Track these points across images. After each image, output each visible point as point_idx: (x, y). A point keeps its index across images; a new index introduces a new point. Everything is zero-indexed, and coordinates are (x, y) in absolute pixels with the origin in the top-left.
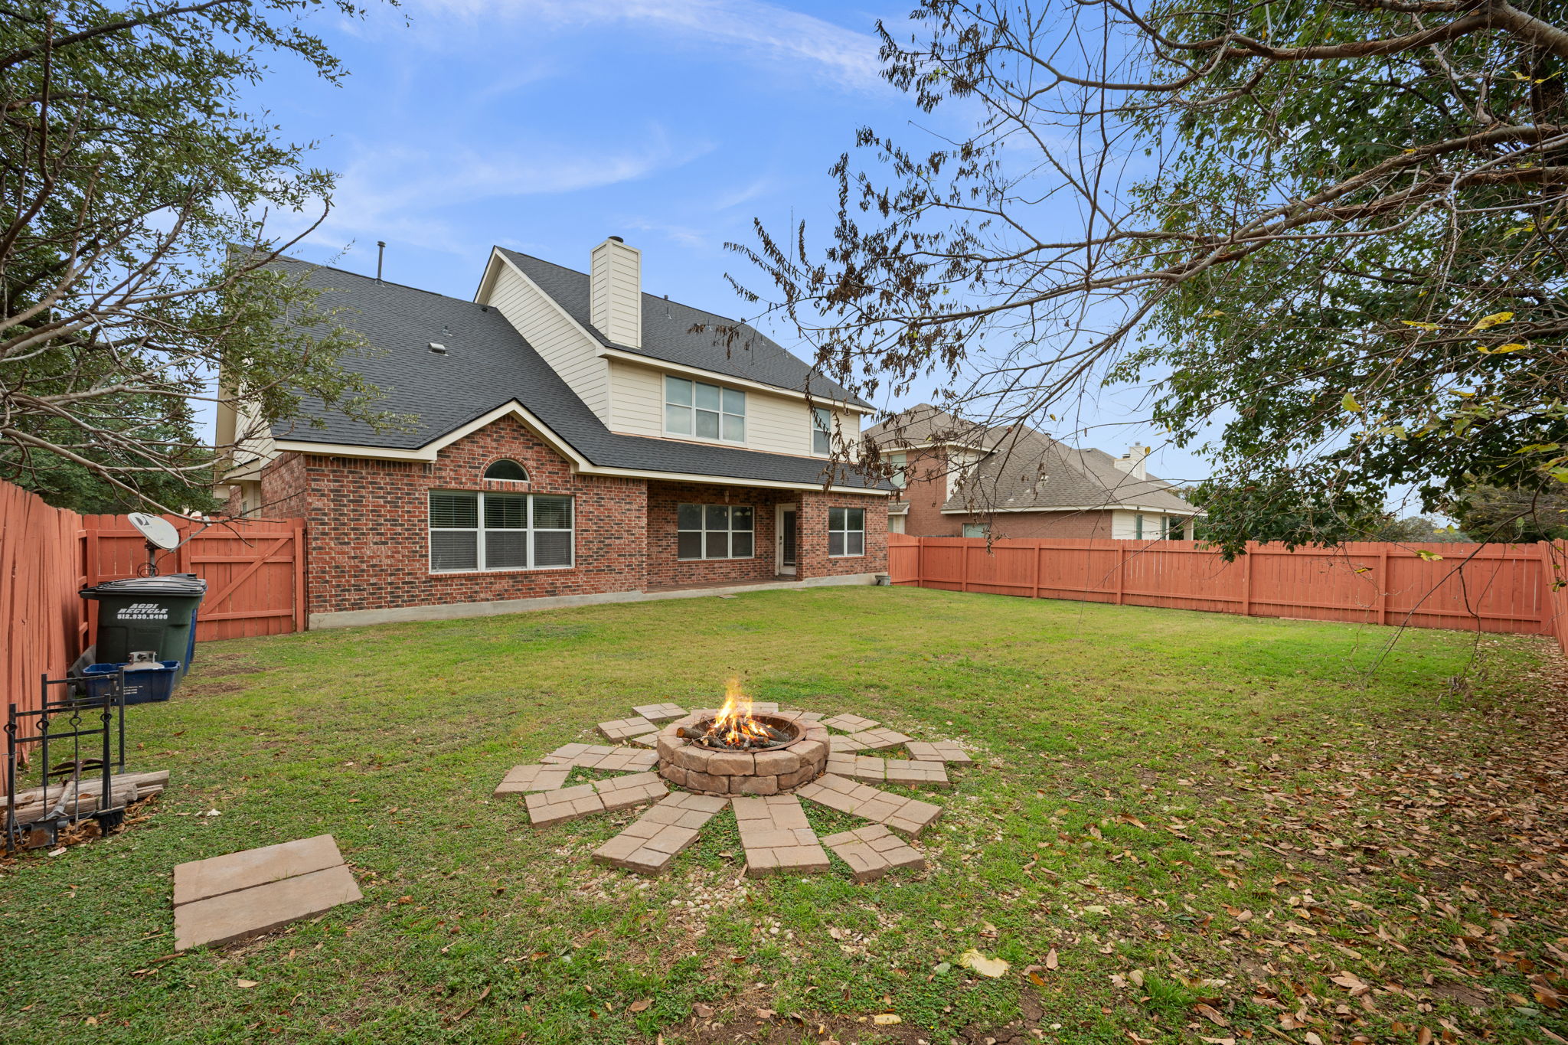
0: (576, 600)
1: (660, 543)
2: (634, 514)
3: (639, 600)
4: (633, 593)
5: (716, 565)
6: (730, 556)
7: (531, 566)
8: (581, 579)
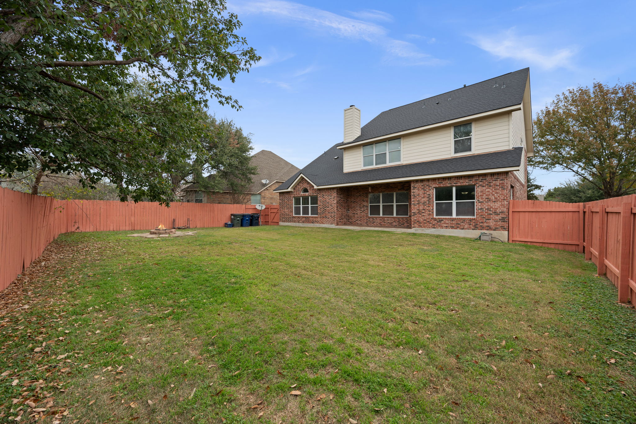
0: (317, 225)
1: (361, 209)
2: (333, 199)
3: (334, 228)
4: (332, 225)
5: (386, 219)
6: (395, 215)
7: (310, 215)
8: (319, 219)
